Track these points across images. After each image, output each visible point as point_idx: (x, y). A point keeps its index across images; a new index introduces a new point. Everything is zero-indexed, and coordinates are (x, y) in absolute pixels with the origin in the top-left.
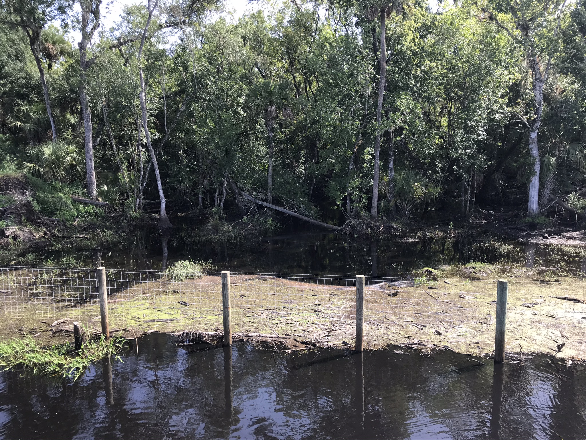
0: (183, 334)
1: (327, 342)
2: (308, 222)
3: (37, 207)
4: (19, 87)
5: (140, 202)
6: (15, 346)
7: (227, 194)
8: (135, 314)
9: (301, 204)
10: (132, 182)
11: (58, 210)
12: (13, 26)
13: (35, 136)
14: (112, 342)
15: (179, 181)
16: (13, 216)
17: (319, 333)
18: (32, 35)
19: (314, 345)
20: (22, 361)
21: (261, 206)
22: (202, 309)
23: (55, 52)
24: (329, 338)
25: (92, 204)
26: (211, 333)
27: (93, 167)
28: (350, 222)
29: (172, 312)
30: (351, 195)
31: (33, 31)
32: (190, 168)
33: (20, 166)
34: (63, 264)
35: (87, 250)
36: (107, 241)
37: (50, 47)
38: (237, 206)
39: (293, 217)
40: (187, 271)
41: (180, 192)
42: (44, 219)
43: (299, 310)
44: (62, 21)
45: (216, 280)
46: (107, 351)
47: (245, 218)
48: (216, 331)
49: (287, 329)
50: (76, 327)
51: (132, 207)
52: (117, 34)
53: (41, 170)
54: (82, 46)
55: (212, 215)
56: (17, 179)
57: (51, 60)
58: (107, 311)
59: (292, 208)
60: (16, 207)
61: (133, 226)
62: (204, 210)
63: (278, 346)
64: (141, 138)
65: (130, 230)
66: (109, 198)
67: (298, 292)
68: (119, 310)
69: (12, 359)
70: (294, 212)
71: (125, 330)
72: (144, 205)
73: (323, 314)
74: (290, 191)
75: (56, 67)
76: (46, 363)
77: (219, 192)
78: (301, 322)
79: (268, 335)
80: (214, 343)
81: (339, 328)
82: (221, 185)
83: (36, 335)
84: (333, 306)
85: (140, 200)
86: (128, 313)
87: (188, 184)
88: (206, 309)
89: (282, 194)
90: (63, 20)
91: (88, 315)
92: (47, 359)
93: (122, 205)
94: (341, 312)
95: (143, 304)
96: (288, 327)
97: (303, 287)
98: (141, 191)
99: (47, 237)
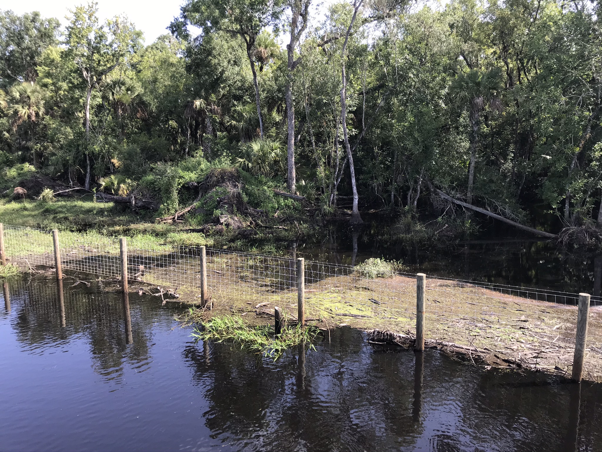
0: (374, 332)
1: (536, 364)
2: (514, 227)
3: (245, 198)
4: (236, 90)
5: (334, 197)
6: (227, 322)
7: (421, 192)
8: (328, 306)
9: (507, 206)
10: (328, 177)
11: (262, 202)
12: (234, 34)
13: (246, 134)
14: (307, 330)
15: (372, 178)
16: (227, 206)
17: (525, 353)
18: (248, 41)
19: (519, 366)
20: (232, 336)
21: (459, 206)
22: (393, 309)
23: (266, 55)
24: (538, 360)
25: (291, 198)
26: (402, 335)
27: (293, 163)
28: (568, 230)
29: (363, 309)
30: (570, 198)
31: (250, 37)
32: (384, 164)
33: (233, 161)
34: (266, 252)
35: (285, 241)
36: (303, 233)
37: (262, 51)
38: (432, 204)
39: (496, 220)
40: (378, 269)
41: (373, 189)
42: (251, 210)
43: (502, 324)
44: (274, 26)
45: (408, 282)
46: (302, 338)
47: (440, 219)
48: (408, 334)
49: (486, 344)
50: (276, 311)
51: (326, 202)
52: (321, 33)
53: (250, 165)
54: (290, 48)
55: (405, 213)
56: (230, 172)
57: (262, 63)
58: (303, 300)
59: (495, 210)
60: (229, 198)
61: (326, 220)
62: (396, 207)
63: (475, 360)
64: (339, 135)
65: (323, 224)
66: (306, 193)
67: (499, 304)
68: (313, 300)
69: (224, 333)
70: (498, 214)
71: (319, 320)
72: (338, 200)
73: (530, 332)
74: (494, 191)
75: (266, 68)
76: (251, 341)
77: (413, 190)
78: (504, 337)
79: (464, 347)
80: (405, 346)
81: (550, 350)
82: (416, 182)
83: (243, 314)
84: (543, 326)
85: (334, 195)
86: (321, 304)
87: (381, 181)
88: (398, 310)
89: (485, 194)
90: (276, 25)
91: (286, 302)
92: (252, 338)
93: (317, 199)
94: (554, 333)
95: (335, 297)
96: (487, 341)
97: (506, 299)
98: (336, 187)
99: (252, 226)
